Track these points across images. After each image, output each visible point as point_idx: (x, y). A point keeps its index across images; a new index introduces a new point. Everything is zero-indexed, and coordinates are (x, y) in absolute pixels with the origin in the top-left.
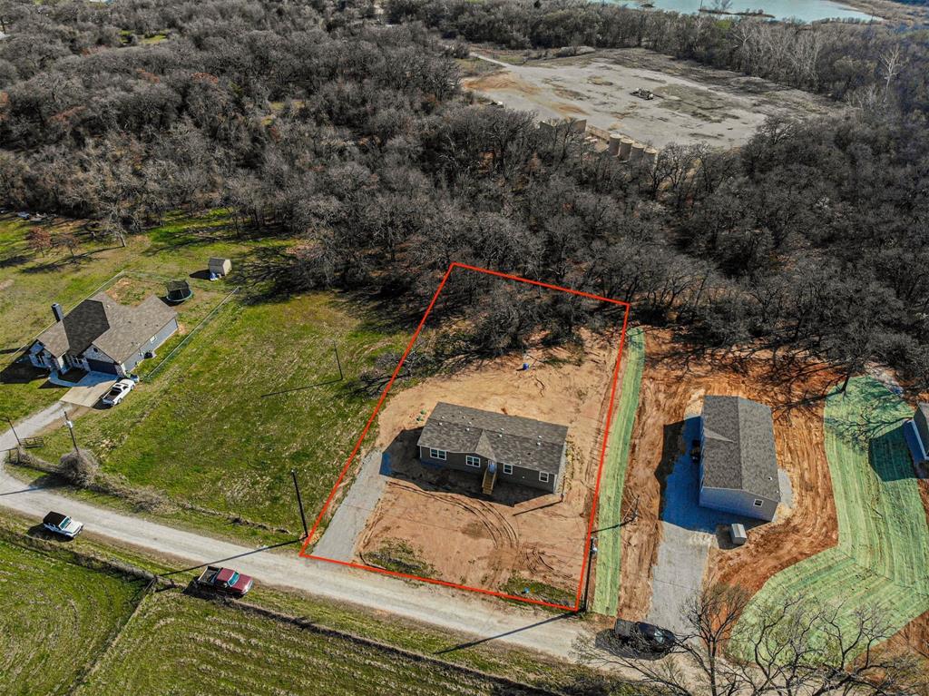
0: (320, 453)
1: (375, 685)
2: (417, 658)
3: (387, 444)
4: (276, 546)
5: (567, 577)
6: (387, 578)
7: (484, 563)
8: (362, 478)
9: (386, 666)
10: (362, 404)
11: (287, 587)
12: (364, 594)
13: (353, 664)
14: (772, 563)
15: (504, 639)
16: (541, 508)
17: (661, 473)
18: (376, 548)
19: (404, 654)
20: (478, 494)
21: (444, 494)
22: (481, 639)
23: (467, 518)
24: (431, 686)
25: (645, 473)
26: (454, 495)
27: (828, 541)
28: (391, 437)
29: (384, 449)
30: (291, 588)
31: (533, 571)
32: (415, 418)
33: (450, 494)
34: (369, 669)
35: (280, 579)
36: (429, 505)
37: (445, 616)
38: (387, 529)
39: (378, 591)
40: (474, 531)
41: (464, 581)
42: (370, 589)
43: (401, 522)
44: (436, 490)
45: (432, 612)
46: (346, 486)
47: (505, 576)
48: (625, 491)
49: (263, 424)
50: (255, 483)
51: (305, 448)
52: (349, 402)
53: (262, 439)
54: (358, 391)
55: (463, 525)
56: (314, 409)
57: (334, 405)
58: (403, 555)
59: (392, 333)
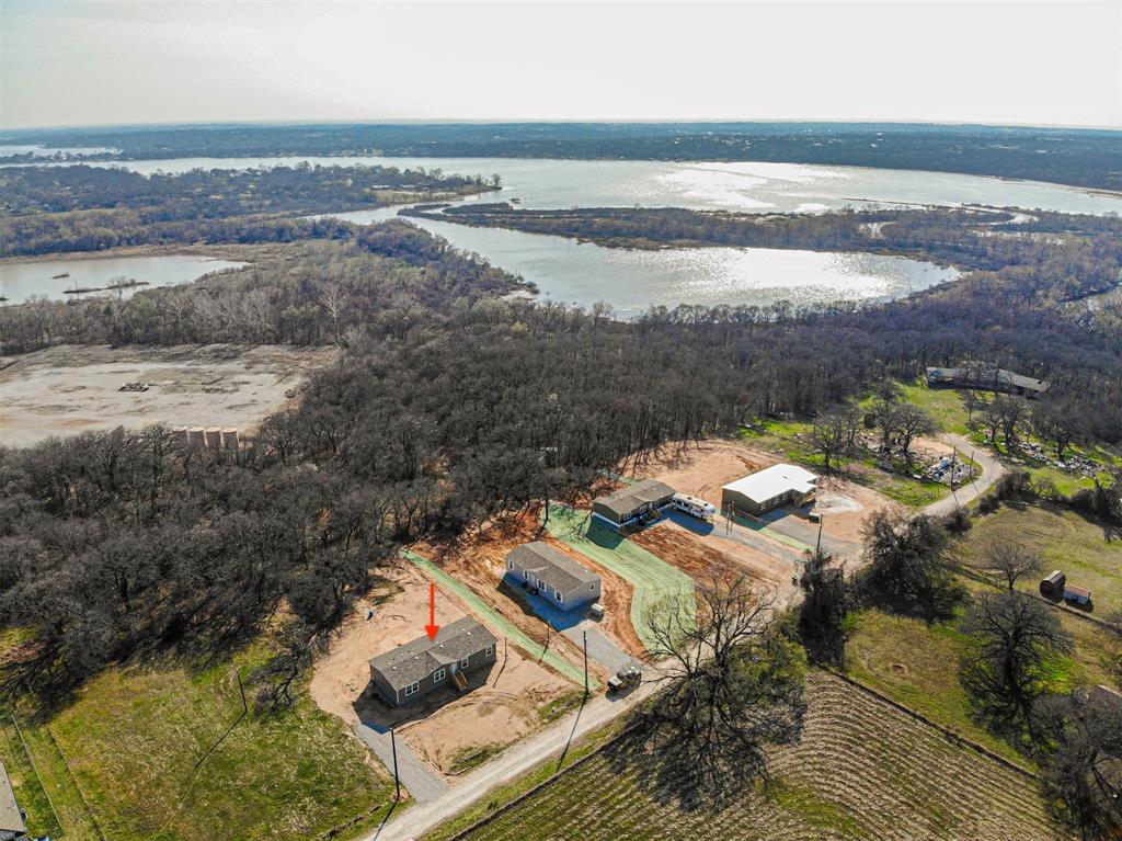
0: (319, 758)
2: (555, 779)
3: (356, 717)
4: (386, 819)
5: (560, 688)
6: (479, 769)
7: (515, 718)
8: (373, 745)
9: (547, 798)
10: (293, 712)
11: (432, 826)
13: (529, 814)
14: (623, 612)
15: (575, 736)
16: (501, 672)
17: (528, 611)
18: (448, 764)
19: (547, 784)
20: (459, 694)
21: (439, 710)
22: (565, 747)
23: (473, 709)
25: (522, 618)
26: (446, 706)
27: (631, 589)
28: (351, 712)
29: (359, 722)
30: (436, 824)
31: (542, 700)
32: (349, 691)
33: (443, 708)
34: (541, 807)
35: (420, 828)
36: (441, 723)
37: (535, 755)
38: (438, 752)
40: (487, 710)
41: (519, 733)
42: (479, 781)
43: (440, 742)
44: (432, 713)
45: (527, 758)
46: (372, 757)
47: (533, 714)
48: (526, 633)
49: (234, 780)
50: (303, 808)
51: (300, 764)
52: (279, 719)
53: (254, 787)
54: (273, 709)
55: (475, 713)
56: (259, 742)
57: (271, 729)
58: (469, 753)
59: (228, 660)
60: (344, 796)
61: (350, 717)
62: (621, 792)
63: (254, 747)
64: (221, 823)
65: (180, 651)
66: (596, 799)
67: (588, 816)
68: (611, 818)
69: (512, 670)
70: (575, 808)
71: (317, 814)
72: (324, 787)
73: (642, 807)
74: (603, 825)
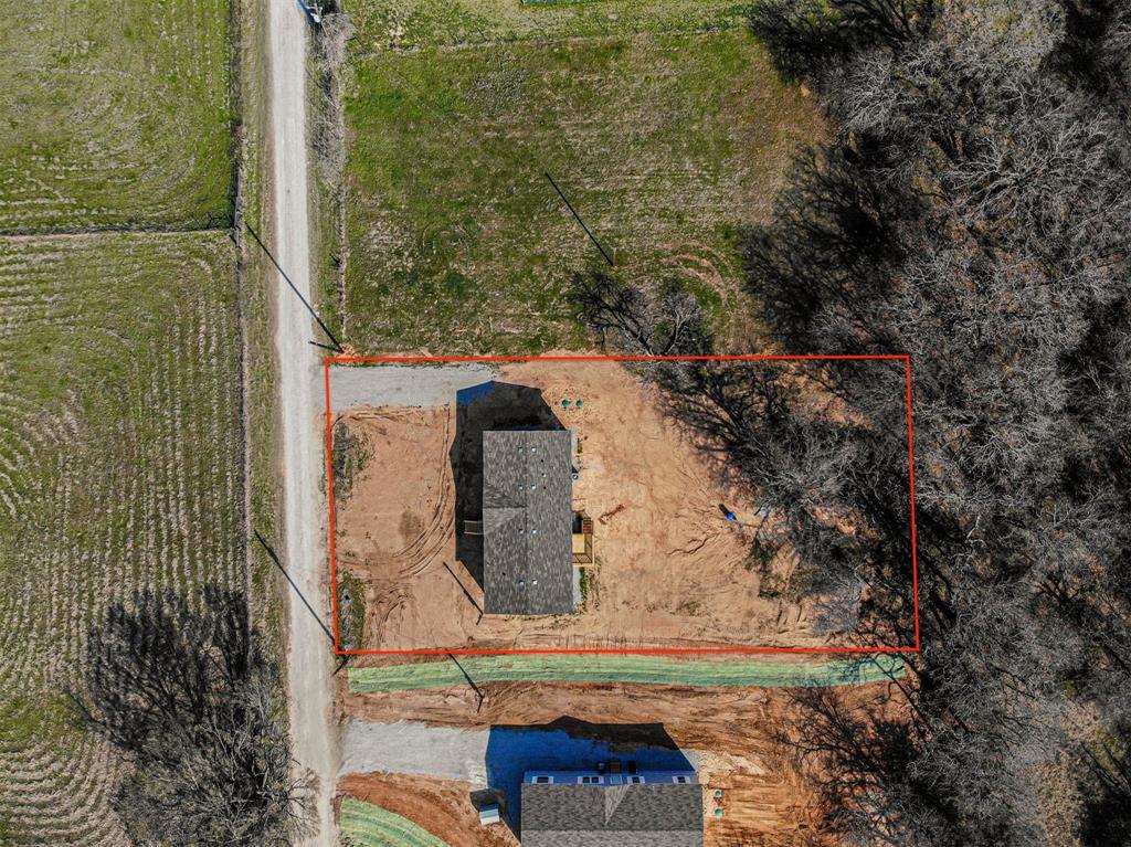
0: (468, 306)
1: (211, 489)
3: (508, 380)
4: (322, 325)
5: (380, 637)
6: (322, 456)
7: (370, 548)
8: (446, 372)
9: (230, 492)
10: (573, 317)
11: (279, 362)
12: (297, 441)
13: (223, 461)
16: (465, 592)
17: (567, 724)
18: (354, 430)
20: (462, 515)
21: (452, 476)
22: (285, 569)
23: (425, 513)
24: (225, 537)
25: (564, 704)
26: (453, 488)
28: (524, 380)
29: (499, 379)
30: (279, 367)
31: (378, 600)
32: (566, 397)
33: (453, 483)
34: (222, 477)
35: (286, 349)
36: (429, 466)
37: (299, 528)
38: (383, 432)
39: (305, 452)
40: (410, 526)
41: (343, 534)
42: (304, 445)
43: (397, 444)
44: (454, 466)
45: (299, 515)
46: (428, 360)
47: (363, 575)
48: (526, 684)
49: (497, 206)
50: (399, 254)
51: (471, 284)
52: (571, 298)
53: (468, 221)
54: (596, 299)
55: (416, 511)
56: (543, 258)
57: (558, 281)
58: (355, 463)
59: (752, 287)
60: (388, 302)
61: (517, 374)
62: (181, 568)
63: (538, 249)
64: (436, 166)
65: (819, 237)
66: (191, 538)
67: (178, 511)
68: (158, 531)
69: (461, 609)
70: (196, 508)
71: (380, 264)
72: (417, 289)
73: (147, 572)
74: (156, 516)
